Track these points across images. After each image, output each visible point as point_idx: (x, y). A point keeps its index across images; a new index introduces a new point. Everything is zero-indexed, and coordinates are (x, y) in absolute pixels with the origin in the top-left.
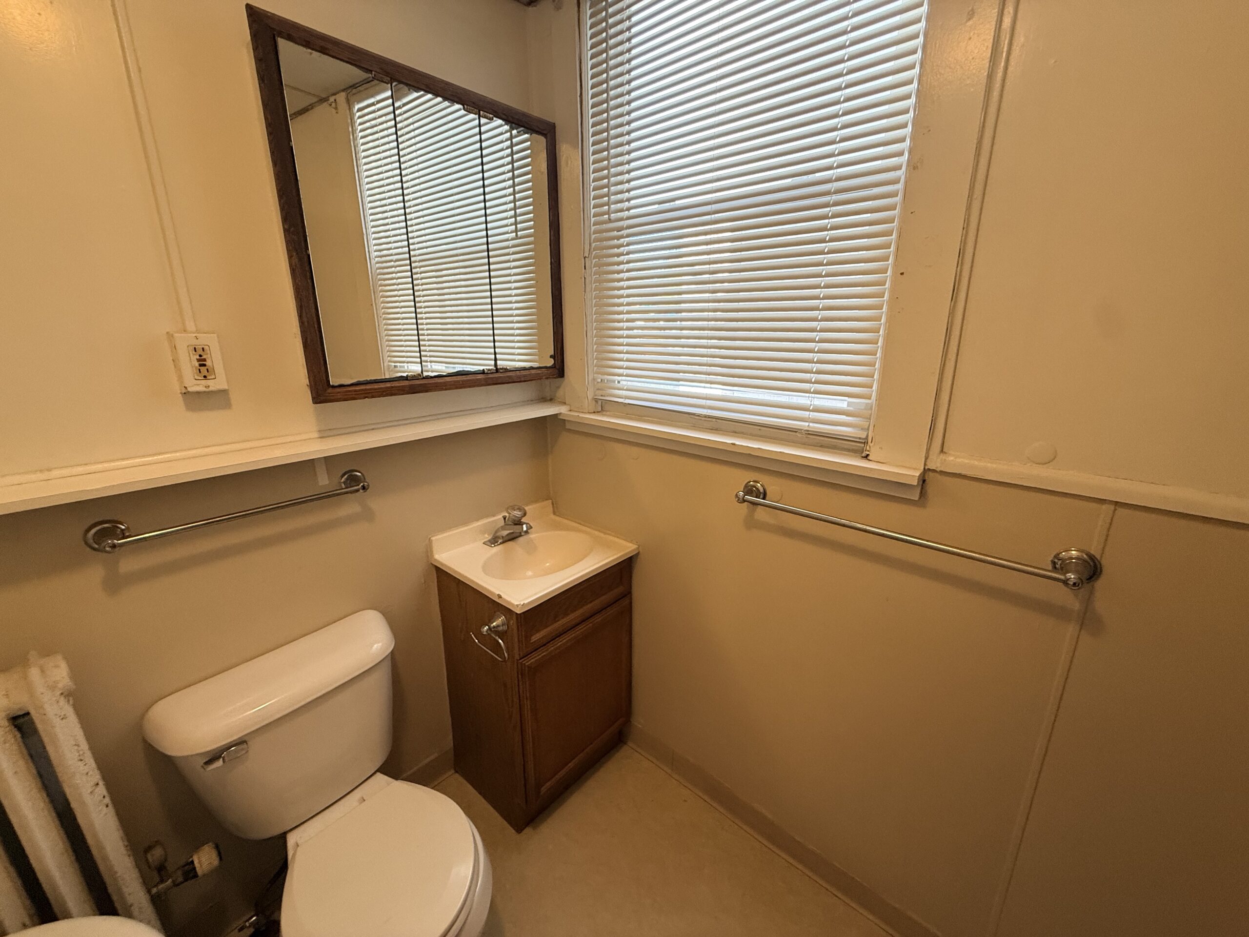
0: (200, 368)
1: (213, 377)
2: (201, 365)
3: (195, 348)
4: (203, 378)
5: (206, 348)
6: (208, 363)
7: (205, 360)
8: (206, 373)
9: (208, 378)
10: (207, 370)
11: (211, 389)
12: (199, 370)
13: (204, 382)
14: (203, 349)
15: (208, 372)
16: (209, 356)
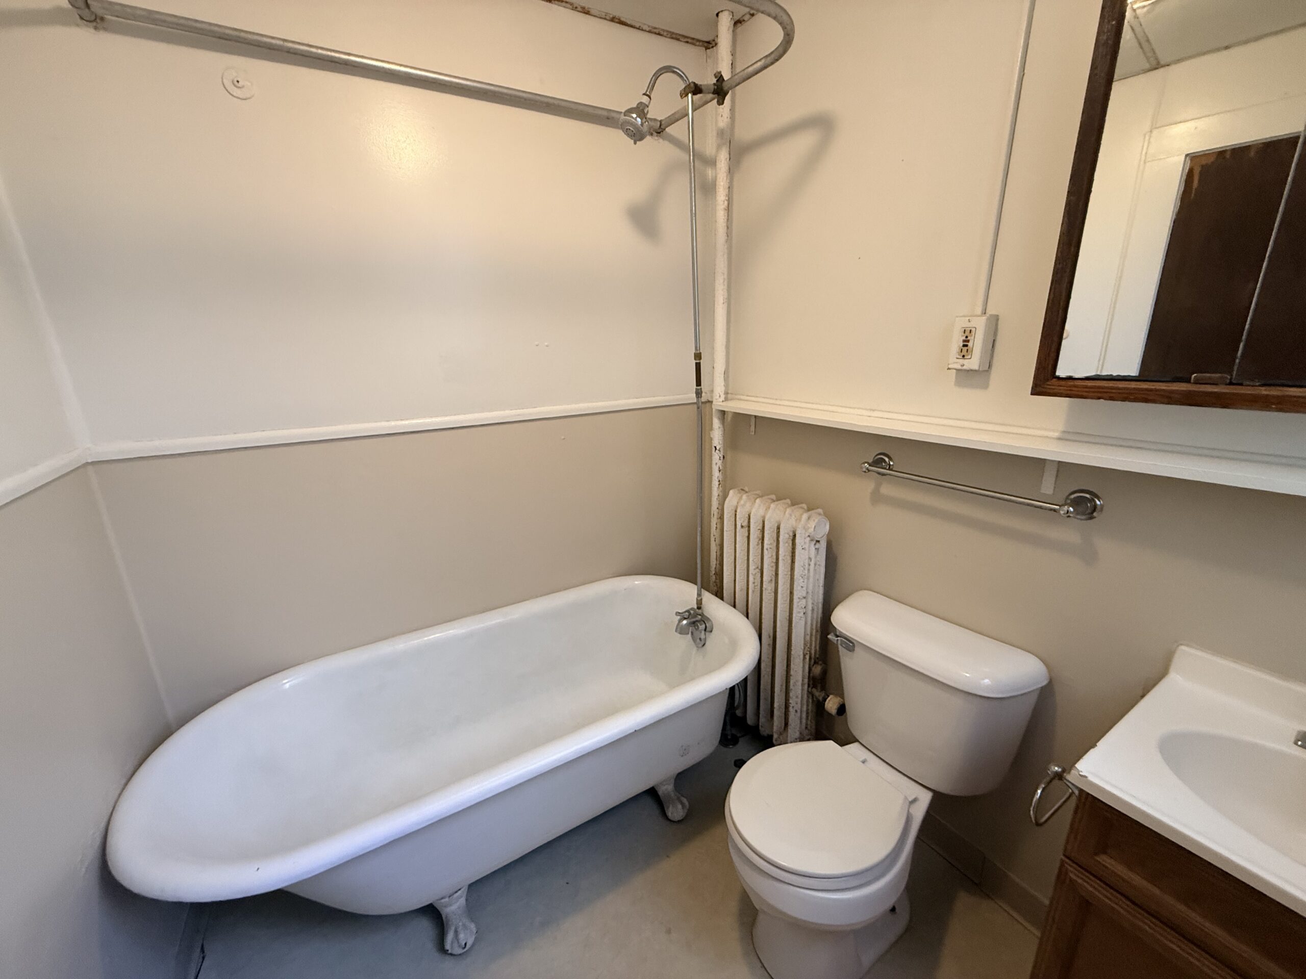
0: (963, 348)
1: (969, 357)
2: (964, 346)
3: (965, 330)
4: (961, 357)
5: (973, 330)
6: (970, 344)
7: (968, 341)
8: (964, 352)
9: (965, 357)
10: (967, 350)
11: (964, 367)
12: (962, 350)
13: (962, 361)
14: (971, 331)
15: (967, 351)
16: (973, 338)
